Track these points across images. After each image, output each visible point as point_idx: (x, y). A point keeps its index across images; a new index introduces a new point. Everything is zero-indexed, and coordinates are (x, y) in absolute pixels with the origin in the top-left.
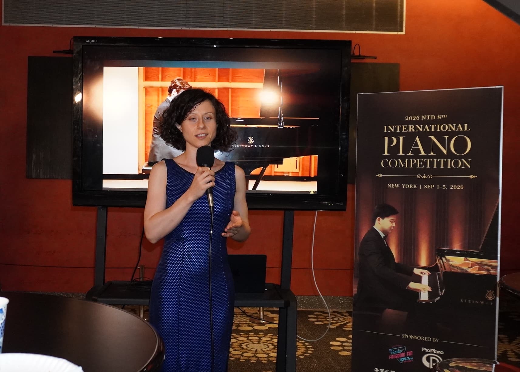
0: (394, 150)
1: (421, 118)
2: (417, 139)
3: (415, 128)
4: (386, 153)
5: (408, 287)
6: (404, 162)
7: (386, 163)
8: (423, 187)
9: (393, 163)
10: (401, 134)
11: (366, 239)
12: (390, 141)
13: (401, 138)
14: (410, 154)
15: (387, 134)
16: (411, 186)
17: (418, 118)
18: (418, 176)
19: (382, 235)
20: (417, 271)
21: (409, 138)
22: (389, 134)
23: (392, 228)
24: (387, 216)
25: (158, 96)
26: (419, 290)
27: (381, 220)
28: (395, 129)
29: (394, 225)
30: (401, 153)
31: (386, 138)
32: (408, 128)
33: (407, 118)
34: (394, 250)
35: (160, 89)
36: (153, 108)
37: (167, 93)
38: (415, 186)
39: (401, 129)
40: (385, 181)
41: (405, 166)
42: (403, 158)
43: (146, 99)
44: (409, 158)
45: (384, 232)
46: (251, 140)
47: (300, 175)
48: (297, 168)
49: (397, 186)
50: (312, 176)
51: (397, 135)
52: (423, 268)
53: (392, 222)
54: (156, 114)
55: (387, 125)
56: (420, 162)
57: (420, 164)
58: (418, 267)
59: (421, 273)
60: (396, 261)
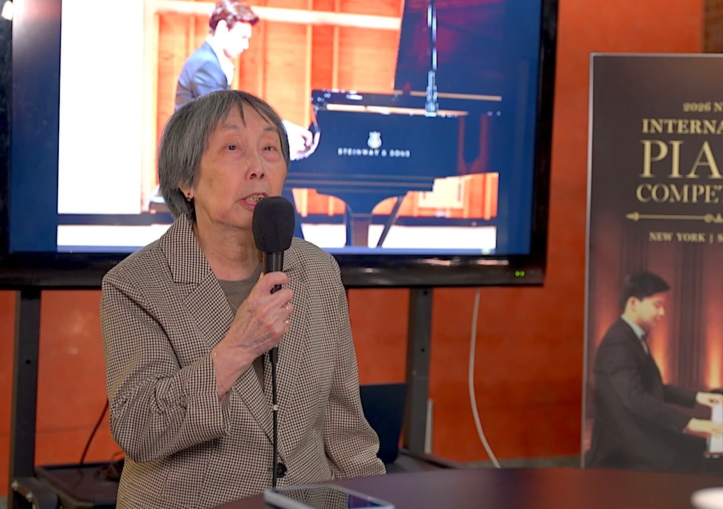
0: (662, 168)
1: (713, 107)
2: (706, 147)
3: (702, 127)
4: (647, 173)
5: (688, 430)
6: (680, 191)
7: (646, 193)
8: (715, 238)
9: (660, 193)
10: (676, 136)
11: (606, 341)
12: (655, 150)
13: (676, 145)
14: (692, 175)
15: (649, 136)
16: (693, 237)
17: (707, 107)
18: (708, 218)
19: (639, 332)
20: (702, 398)
21: (691, 145)
22: (654, 136)
23: (658, 318)
24: (649, 294)
25: (187, 34)
26: (706, 434)
27: (637, 302)
28: (665, 127)
29: (661, 312)
30: (675, 173)
31: (648, 144)
32: (689, 126)
33: (688, 107)
34: (660, 360)
35: (192, 21)
36: (176, 60)
37: (208, 28)
38: (701, 238)
39: (675, 127)
40: (644, 227)
41: (682, 198)
42: (679, 183)
43: (160, 40)
44: (691, 182)
45: (643, 325)
46: (375, 140)
47: (466, 215)
48: (459, 199)
49: (668, 237)
50: (488, 216)
51: (667, 138)
52: (715, 391)
53: (657, 307)
54: (181, 76)
55: (650, 117)
56: (711, 190)
57: (711, 197)
58: (705, 390)
59: (711, 401)
60: (665, 381)
